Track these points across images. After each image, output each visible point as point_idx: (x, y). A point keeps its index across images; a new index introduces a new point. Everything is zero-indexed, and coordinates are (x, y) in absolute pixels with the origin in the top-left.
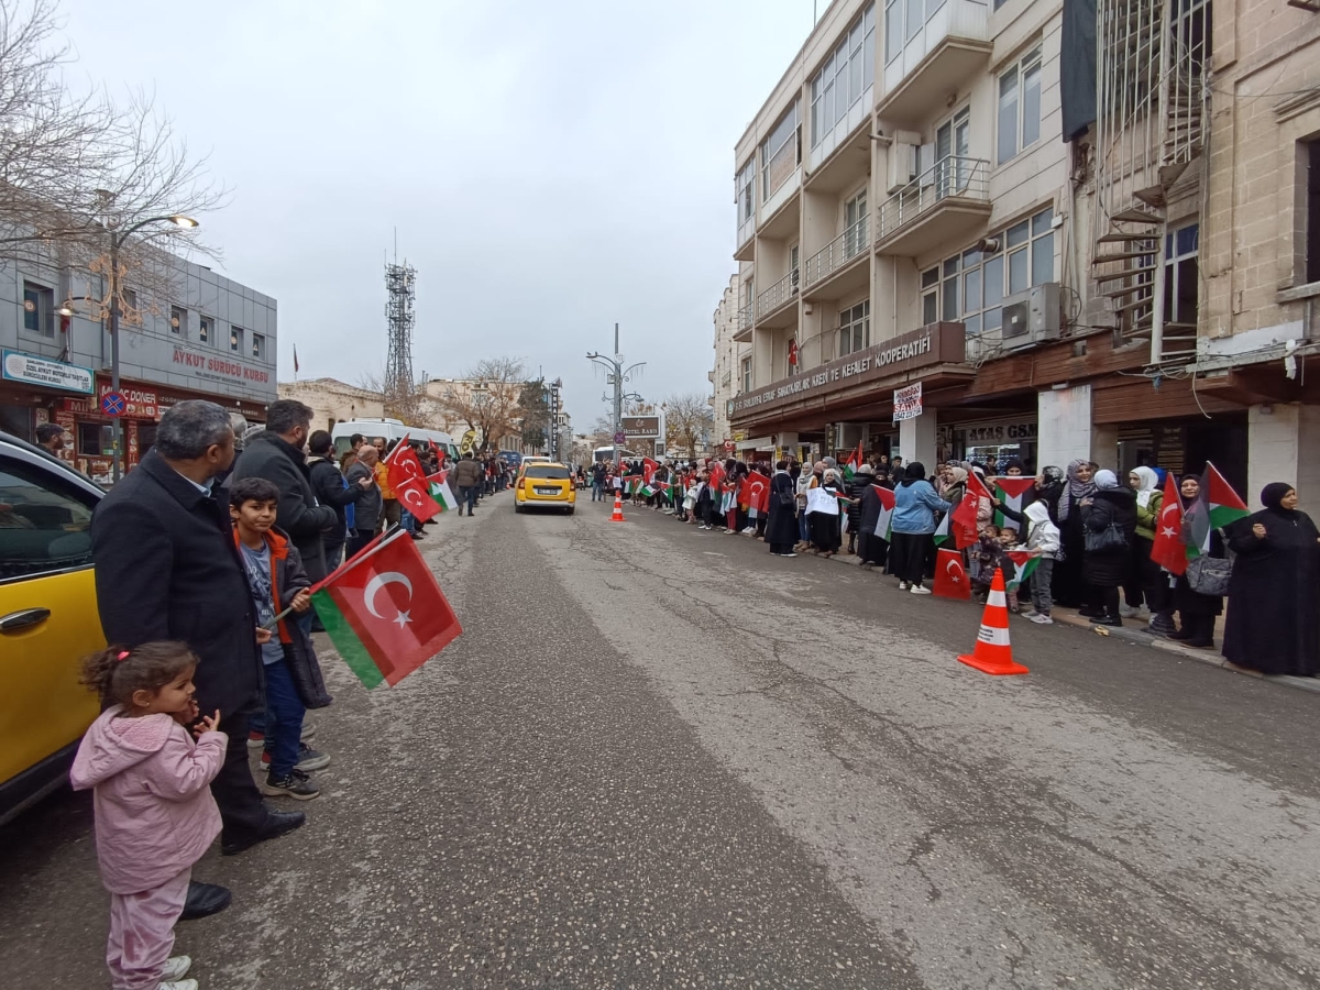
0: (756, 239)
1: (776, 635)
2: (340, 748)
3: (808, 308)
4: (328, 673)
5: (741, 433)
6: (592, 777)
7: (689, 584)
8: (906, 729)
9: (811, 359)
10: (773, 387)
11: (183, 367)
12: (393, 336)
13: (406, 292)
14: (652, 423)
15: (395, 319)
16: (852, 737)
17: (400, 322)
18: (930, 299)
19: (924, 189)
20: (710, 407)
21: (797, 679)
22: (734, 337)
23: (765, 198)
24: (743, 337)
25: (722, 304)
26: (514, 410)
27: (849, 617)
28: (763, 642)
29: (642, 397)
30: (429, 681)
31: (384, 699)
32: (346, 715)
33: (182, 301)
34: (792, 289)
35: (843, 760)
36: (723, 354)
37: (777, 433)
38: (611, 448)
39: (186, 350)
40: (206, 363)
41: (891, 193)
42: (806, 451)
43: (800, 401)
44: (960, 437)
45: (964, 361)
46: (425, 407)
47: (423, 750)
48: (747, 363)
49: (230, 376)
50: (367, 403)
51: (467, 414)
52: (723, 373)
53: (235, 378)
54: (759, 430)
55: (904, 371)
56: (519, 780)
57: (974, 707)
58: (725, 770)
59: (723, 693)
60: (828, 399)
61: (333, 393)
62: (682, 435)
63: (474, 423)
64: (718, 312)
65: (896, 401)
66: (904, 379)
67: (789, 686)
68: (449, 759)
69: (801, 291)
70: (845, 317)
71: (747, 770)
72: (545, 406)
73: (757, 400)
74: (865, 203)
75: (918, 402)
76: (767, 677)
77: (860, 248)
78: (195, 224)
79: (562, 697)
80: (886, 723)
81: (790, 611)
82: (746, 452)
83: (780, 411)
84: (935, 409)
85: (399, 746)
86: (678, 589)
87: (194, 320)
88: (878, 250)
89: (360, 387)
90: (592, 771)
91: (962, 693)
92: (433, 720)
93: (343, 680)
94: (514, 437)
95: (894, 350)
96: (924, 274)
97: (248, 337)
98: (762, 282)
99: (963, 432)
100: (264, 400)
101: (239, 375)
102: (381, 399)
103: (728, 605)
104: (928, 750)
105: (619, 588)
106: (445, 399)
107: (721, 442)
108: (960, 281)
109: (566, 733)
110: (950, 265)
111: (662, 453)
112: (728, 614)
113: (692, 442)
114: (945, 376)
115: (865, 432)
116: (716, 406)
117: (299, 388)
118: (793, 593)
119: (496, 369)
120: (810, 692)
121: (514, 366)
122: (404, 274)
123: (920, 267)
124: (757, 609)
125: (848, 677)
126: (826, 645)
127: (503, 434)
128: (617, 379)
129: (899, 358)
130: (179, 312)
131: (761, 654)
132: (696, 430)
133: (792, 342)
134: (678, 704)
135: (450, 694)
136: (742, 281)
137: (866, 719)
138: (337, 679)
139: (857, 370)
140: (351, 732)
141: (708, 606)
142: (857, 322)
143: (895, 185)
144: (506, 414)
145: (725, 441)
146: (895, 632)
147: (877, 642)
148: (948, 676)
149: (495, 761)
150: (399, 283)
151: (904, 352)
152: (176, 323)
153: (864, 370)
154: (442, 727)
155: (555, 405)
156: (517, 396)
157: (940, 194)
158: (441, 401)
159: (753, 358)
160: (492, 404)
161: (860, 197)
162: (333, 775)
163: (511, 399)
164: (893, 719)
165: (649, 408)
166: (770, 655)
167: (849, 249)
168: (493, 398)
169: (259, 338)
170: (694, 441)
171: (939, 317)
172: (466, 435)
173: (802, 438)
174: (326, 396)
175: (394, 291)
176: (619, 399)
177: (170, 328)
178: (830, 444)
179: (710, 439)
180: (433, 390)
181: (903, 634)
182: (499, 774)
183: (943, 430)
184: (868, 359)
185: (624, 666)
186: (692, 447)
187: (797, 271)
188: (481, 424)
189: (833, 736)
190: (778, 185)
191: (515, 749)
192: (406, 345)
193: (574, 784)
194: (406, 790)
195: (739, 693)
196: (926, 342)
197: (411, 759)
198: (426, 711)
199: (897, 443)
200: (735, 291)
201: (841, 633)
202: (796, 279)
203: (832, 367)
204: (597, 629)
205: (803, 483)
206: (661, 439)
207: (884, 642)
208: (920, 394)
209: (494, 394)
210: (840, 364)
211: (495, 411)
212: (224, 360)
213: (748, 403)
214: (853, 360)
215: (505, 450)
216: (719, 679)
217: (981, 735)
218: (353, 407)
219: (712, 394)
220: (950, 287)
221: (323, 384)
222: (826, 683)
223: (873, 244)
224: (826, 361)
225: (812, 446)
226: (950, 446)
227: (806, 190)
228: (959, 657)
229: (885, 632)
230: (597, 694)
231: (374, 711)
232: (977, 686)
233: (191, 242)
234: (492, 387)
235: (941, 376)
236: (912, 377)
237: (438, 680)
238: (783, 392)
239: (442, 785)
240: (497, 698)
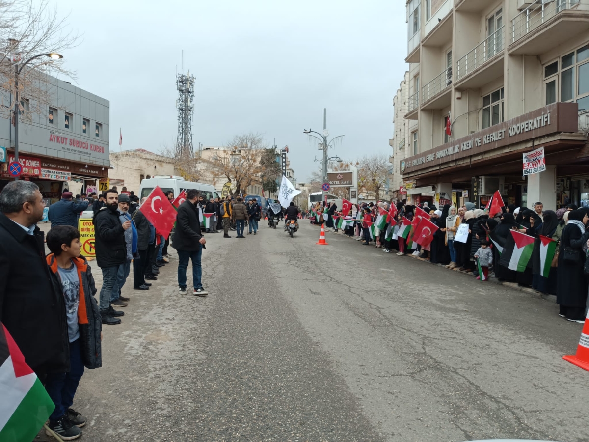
0: (421, 47)
1: (425, 333)
2: (126, 399)
3: (458, 95)
4: (126, 346)
5: (411, 183)
6: (285, 431)
7: (367, 292)
8: (516, 411)
9: (460, 130)
10: (434, 151)
11: (55, 145)
12: (181, 121)
13: (189, 92)
14: (349, 176)
15: (182, 109)
16: (473, 413)
17: (185, 111)
18: (551, 86)
19: (546, 5)
20: (390, 164)
21: (438, 367)
22: (406, 116)
23: (427, 19)
24: (412, 116)
25: (399, 93)
26: (257, 168)
27: (482, 321)
28: (415, 337)
29: (341, 159)
30: (187, 355)
31: (157, 367)
32: (133, 376)
33: (55, 105)
34: (447, 81)
35: (465, 432)
36: (399, 127)
37: (437, 183)
38: (320, 193)
39: (56, 134)
40: (68, 142)
41: (521, 10)
42: (459, 195)
43: (452, 161)
44: (576, 185)
45: (577, 131)
46: (200, 166)
47: (177, 403)
48: (415, 134)
49: (82, 150)
50: (164, 164)
51: (226, 171)
52: (399, 140)
53: (85, 150)
54: (423, 181)
55: (530, 139)
56: (236, 429)
57: (573, 397)
58: (378, 433)
59: (382, 374)
60: (474, 159)
61: (143, 158)
62: (370, 183)
63: (231, 177)
64: (396, 97)
65: (524, 161)
66: (530, 145)
67: (431, 372)
68: (193, 411)
69: (453, 82)
70: (486, 100)
71: (393, 434)
72: (277, 166)
73: (421, 160)
74: (501, 18)
75: (542, 162)
76: (416, 364)
77: (498, 50)
78: (61, 57)
79: (271, 371)
80: (501, 406)
81: (438, 315)
82: (415, 197)
83: (438, 168)
84: (556, 166)
85: (163, 399)
86: (359, 295)
87: (61, 115)
88: (510, 52)
89: (160, 154)
90: (286, 427)
91: (563, 385)
92: (186, 383)
93: (134, 352)
94: (258, 185)
95: (523, 124)
96: (546, 68)
97: (93, 124)
98: (425, 78)
99: (579, 183)
100: (102, 164)
101: (87, 149)
102: (172, 162)
103: (393, 308)
104: (531, 429)
105: (318, 294)
106: (213, 161)
107: (398, 188)
108: (575, 71)
109: (271, 398)
110: (567, 60)
111: (355, 197)
112: (392, 316)
113: (377, 188)
114: (561, 142)
115: (501, 183)
116: (395, 163)
117: (123, 155)
118: (442, 301)
119: (245, 141)
120: (446, 377)
121: (257, 139)
122: (187, 80)
123: (543, 63)
124: (414, 313)
125: (474, 368)
126: (462, 342)
127: (249, 184)
128: (324, 147)
129: (526, 130)
130: (53, 111)
131: (413, 347)
132: (379, 181)
133: (447, 119)
134: (350, 382)
135: (199, 365)
136: (412, 77)
137: (486, 401)
138: (130, 351)
139: (495, 139)
140: (135, 388)
141: (379, 309)
142: (495, 103)
143: (523, 3)
144: (252, 171)
145: (401, 187)
146: (516, 334)
147: (501, 342)
148: (553, 371)
149: (222, 414)
150: (185, 86)
151: (530, 125)
152: (51, 117)
153: (500, 138)
154: (191, 388)
155: (284, 164)
156: (259, 159)
157: (558, 9)
158: (210, 163)
159: (419, 131)
160: (242, 164)
161: (498, 13)
162: (120, 417)
163: (255, 161)
164: (507, 402)
165: (347, 165)
166: (419, 348)
167: (489, 51)
168: (243, 160)
169: (99, 125)
170: (378, 188)
171: (558, 98)
172: (225, 185)
173: (455, 186)
174: (139, 160)
175: (182, 91)
176: (326, 160)
177: (48, 121)
178: (475, 192)
179: (390, 186)
180: (205, 155)
181: (522, 336)
182: (224, 424)
183: (563, 180)
184: (503, 131)
185: (315, 351)
186: (377, 191)
187: (450, 69)
188: (236, 177)
189: (459, 413)
190: (436, 9)
191: (236, 407)
192: (189, 126)
193: (272, 435)
194: (164, 431)
195: (393, 375)
196: (547, 117)
197: (170, 409)
198: (183, 376)
199: (526, 191)
200: (407, 83)
201: (474, 333)
202: (450, 75)
203: (476, 136)
204: (300, 323)
205: (450, 221)
206: (354, 187)
207: (507, 341)
208: (543, 156)
209: (244, 157)
210: (482, 134)
211: (244, 169)
212: (78, 139)
213: (415, 162)
214: (491, 131)
215: (251, 194)
216: (381, 364)
217: (576, 420)
218: (155, 167)
219: (391, 154)
220: (567, 76)
221: (137, 153)
222: (459, 371)
223: (507, 47)
224: (472, 132)
225: (463, 192)
226: (568, 192)
227: (457, 11)
228: (564, 357)
229: (508, 334)
230: (295, 370)
231: (151, 375)
232: (576, 381)
233: (59, 68)
234: (243, 153)
235: (558, 142)
236: (536, 143)
237: (192, 355)
238: (440, 154)
239: (187, 429)
240: (229, 369)
